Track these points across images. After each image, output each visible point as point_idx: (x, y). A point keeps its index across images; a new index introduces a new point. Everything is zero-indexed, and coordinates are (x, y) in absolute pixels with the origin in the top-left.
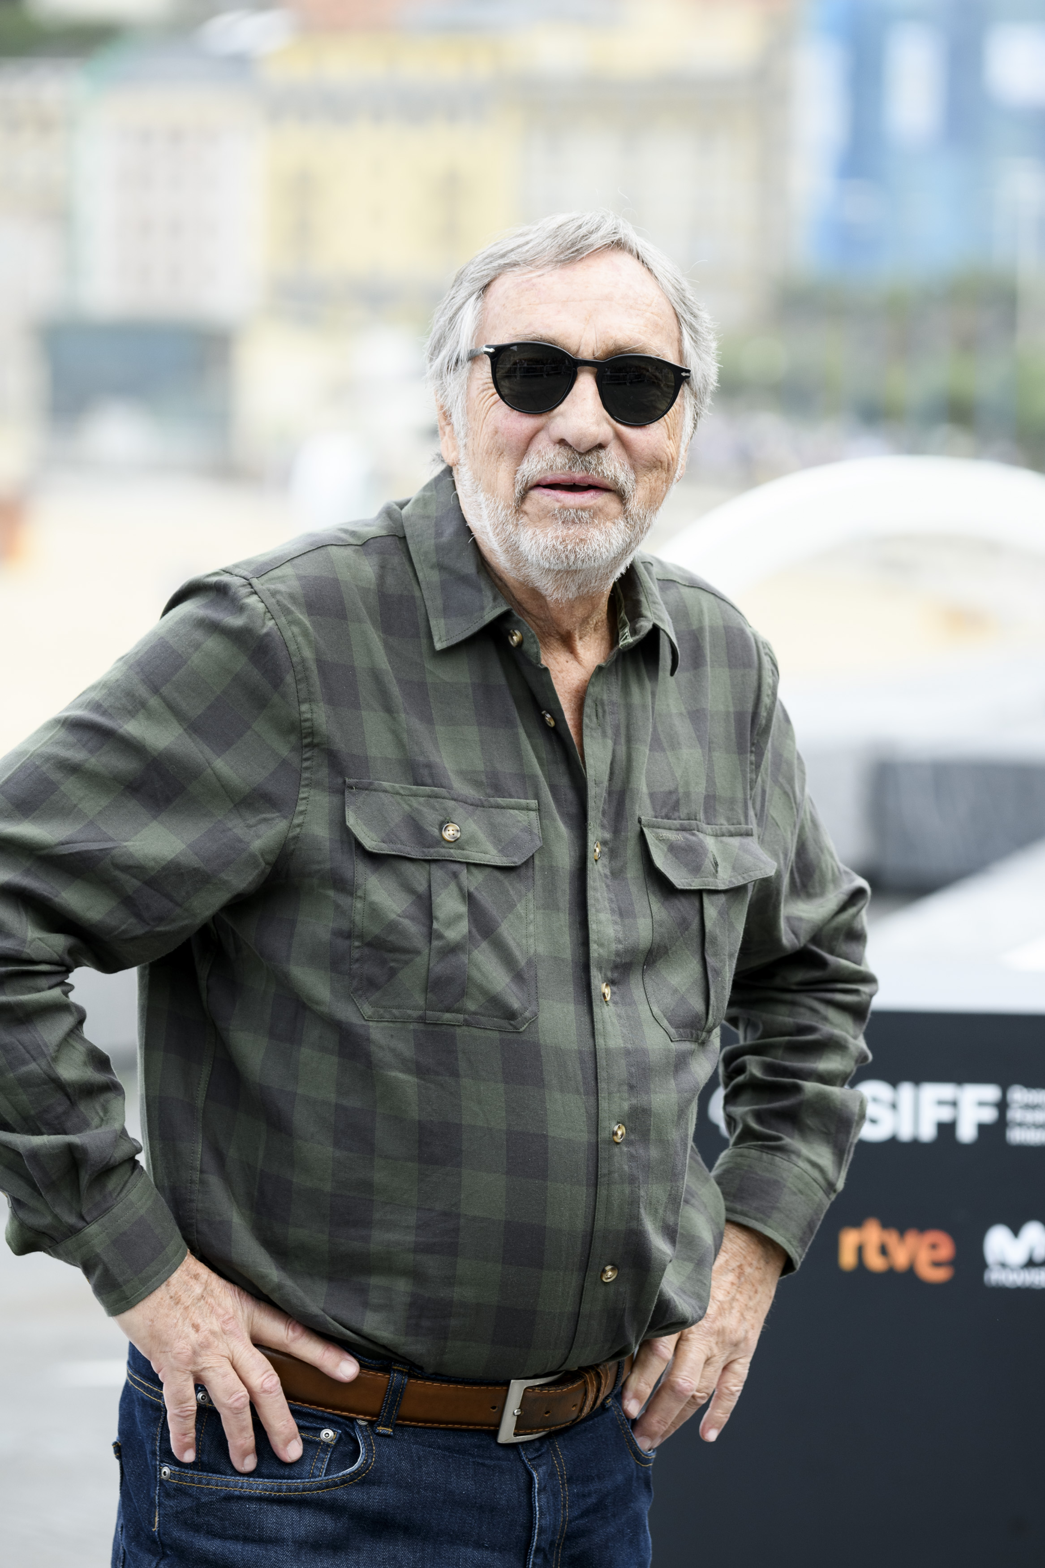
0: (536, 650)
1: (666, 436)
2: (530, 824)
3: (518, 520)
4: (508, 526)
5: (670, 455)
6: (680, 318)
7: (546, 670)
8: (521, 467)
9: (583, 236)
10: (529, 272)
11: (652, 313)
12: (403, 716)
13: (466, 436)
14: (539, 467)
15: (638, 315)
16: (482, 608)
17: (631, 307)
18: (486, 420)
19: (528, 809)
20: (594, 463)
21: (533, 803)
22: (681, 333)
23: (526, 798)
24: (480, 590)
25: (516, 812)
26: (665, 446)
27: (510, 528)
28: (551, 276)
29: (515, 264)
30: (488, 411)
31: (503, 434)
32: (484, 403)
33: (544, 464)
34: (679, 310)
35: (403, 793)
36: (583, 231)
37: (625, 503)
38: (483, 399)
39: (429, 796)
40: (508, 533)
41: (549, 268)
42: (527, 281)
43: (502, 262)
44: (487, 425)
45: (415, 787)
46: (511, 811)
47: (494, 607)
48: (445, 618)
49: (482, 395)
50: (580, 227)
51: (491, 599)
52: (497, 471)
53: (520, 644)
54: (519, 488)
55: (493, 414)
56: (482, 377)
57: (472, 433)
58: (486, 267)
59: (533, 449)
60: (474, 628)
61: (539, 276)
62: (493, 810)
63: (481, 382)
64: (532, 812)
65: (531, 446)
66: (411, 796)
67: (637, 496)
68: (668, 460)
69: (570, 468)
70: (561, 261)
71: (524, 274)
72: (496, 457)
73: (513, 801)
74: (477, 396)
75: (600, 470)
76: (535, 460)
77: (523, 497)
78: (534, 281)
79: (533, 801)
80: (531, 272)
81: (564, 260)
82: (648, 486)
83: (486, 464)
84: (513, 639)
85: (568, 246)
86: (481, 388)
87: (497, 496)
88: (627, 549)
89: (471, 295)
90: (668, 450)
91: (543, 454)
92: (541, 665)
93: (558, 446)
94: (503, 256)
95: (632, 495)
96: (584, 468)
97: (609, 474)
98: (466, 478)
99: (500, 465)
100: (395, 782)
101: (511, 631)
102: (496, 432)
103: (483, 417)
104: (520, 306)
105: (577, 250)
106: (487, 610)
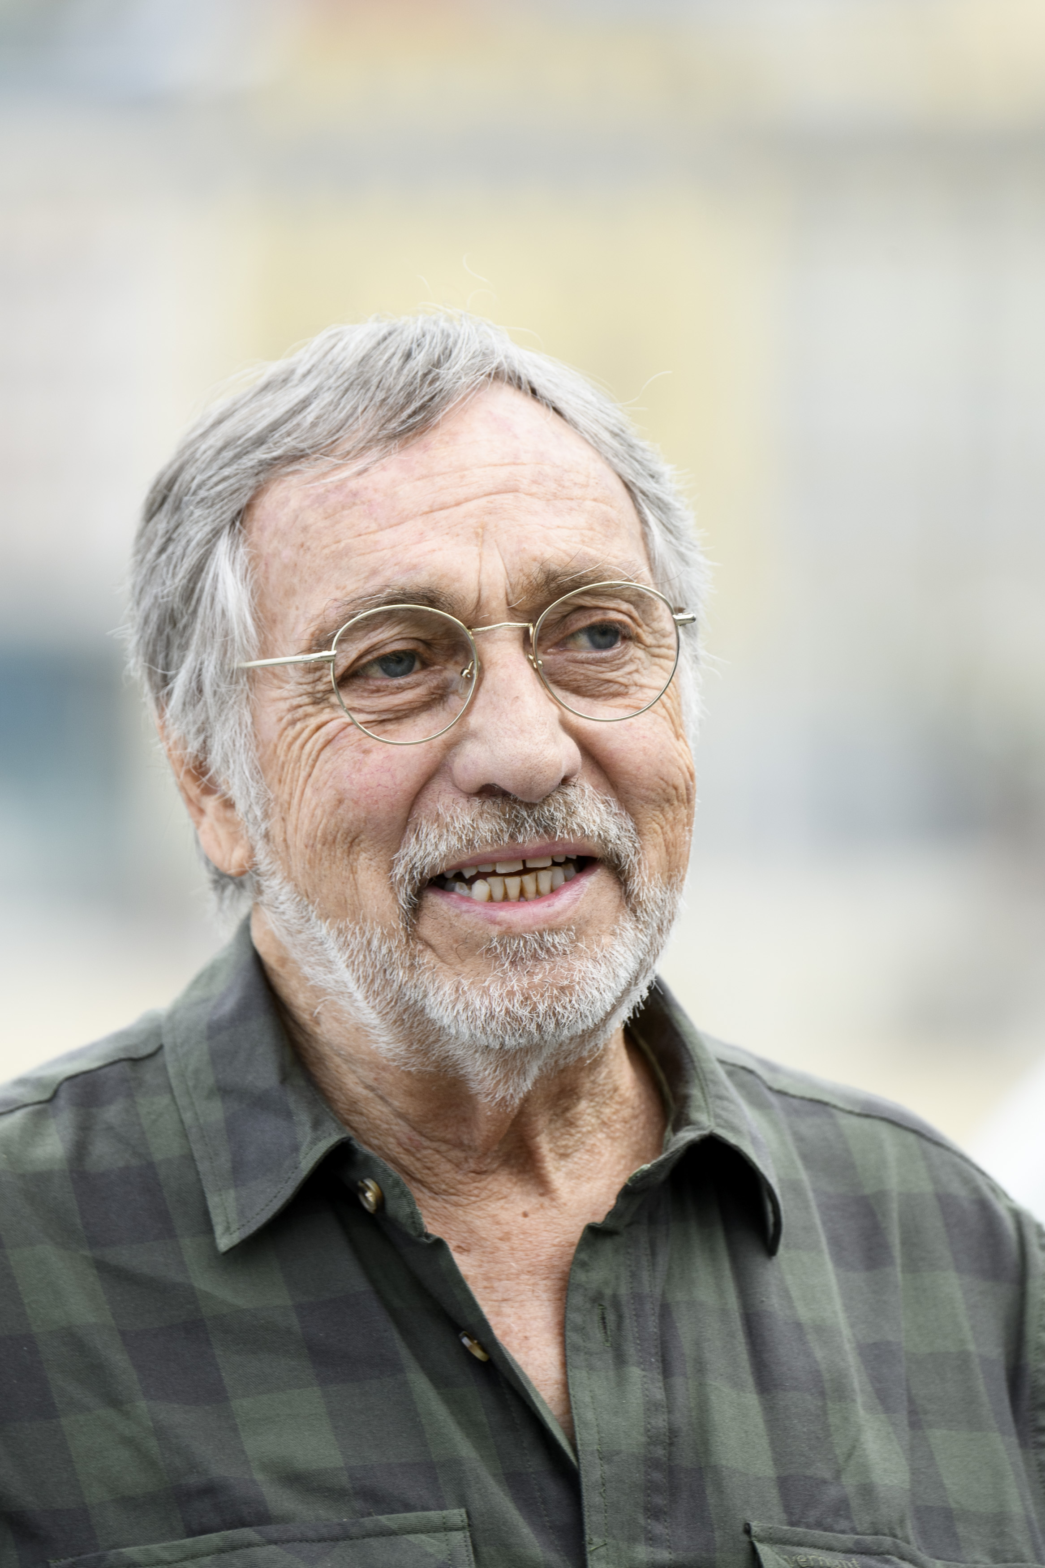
0: (408, 1210)
1: (672, 735)
2: (452, 1556)
3: (413, 957)
4: (395, 972)
5: (685, 770)
6: (636, 491)
7: (439, 1245)
8: (402, 852)
9: (425, 375)
10: (333, 470)
11: (595, 500)
12: (142, 1405)
13: (266, 815)
14: (443, 847)
15: (571, 509)
16: (296, 1148)
17: (555, 496)
18: (311, 780)
19: (447, 1528)
20: (558, 815)
21: (457, 1515)
22: (644, 522)
23: (442, 1508)
24: (289, 1115)
25: (423, 1537)
26: (676, 755)
27: (401, 975)
28: (384, 469)
29: (296, 457)
30: (315, 761)
31: (356, 803)
32: (303, 747)
33: (454, 841)
34: (630, 476)
35: (170, 1559)
36: (419, 361)
37: (626, 881)
38: (295, 739)
39: (221, 1551)
40: (395, 986)
41: (374, 453)
42: (337, 488)
43: (261, 454)
44: (317, 790)
45: (188, 1541)
46: (411, 1537)
47: (315, 1141)
48: (236, 1186)
49: (291, 732)
50: (408, 356)
51: (307, 1128)
52: (354, 872)
53: (381, 1201)
54: (404, 893)
55: (328, 766)
56: (285, 694)
57: (278, 809)
58: (226, 472)
59: (423, 816)
60: (286, 1190)
61: (360, 473)
62: (373, 1542)
63: (284, 705)
64: (454, 1533)
65: (416, 807)
66: (185, 1559)
67: (645, 864)
68: (686, 781)
69: (512, 836)
70: (393, 436)
71: (324, 475)
72: (346, 847)
73: (411, 1517)
74: (281, 735)
75: (575, 827)
76: (431, 836)
77: (415, 910)
78: (353, 485)
79: (456, 1511)
80: (337, 467)
81: (401, 434)
82: (660, 839)
83: (327, 864)
84: (366, 1198)
85: (402, 401)
86: (289, 717)
87: (365, 920)
88: (643, 966)
89: (216, 533)
90: (682, 762)
91: (449, 819)
92: (428, 1236)
93: (477, 802)
94: (260, 441)
95: (635, 860)
96: (541, 830)
97: (594, 828)
98: (282, 898)
99: (356, 860)
100: (151, 1541)
101: (360, 1184)
102: (340, 802)
103: (303, 774)
104: (339, 542)
105: (422, 407)
106: (304, 1148)
